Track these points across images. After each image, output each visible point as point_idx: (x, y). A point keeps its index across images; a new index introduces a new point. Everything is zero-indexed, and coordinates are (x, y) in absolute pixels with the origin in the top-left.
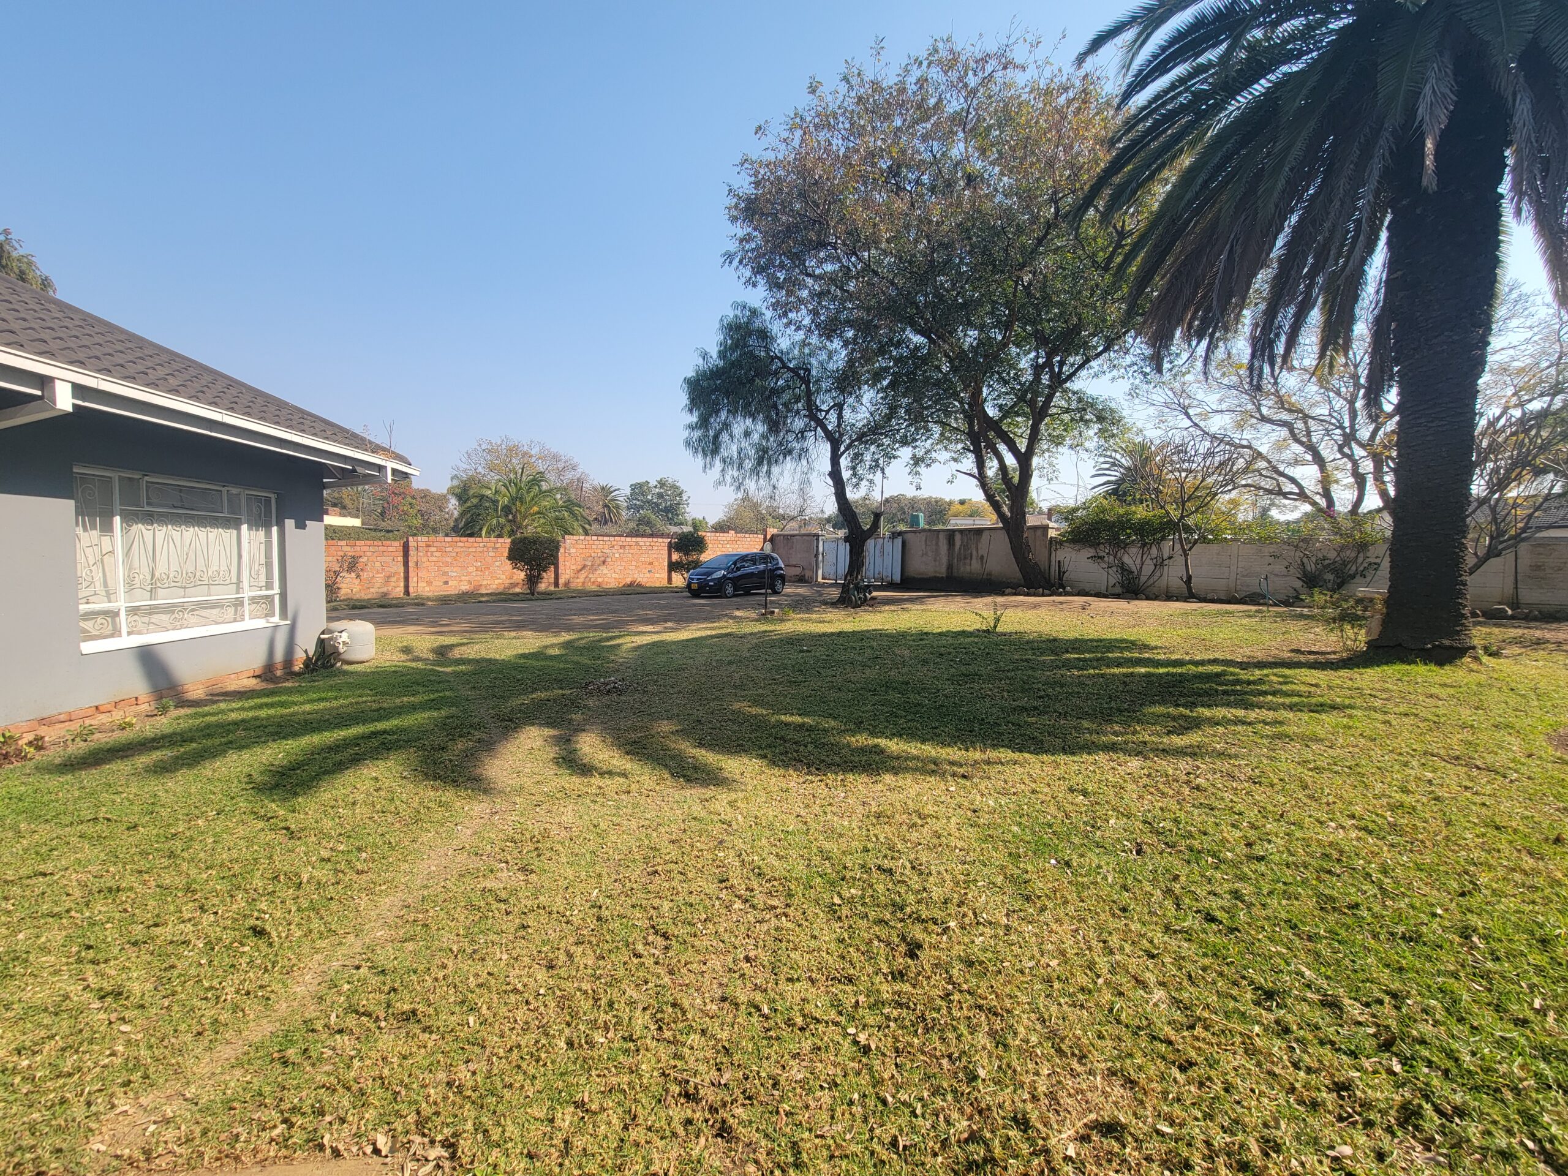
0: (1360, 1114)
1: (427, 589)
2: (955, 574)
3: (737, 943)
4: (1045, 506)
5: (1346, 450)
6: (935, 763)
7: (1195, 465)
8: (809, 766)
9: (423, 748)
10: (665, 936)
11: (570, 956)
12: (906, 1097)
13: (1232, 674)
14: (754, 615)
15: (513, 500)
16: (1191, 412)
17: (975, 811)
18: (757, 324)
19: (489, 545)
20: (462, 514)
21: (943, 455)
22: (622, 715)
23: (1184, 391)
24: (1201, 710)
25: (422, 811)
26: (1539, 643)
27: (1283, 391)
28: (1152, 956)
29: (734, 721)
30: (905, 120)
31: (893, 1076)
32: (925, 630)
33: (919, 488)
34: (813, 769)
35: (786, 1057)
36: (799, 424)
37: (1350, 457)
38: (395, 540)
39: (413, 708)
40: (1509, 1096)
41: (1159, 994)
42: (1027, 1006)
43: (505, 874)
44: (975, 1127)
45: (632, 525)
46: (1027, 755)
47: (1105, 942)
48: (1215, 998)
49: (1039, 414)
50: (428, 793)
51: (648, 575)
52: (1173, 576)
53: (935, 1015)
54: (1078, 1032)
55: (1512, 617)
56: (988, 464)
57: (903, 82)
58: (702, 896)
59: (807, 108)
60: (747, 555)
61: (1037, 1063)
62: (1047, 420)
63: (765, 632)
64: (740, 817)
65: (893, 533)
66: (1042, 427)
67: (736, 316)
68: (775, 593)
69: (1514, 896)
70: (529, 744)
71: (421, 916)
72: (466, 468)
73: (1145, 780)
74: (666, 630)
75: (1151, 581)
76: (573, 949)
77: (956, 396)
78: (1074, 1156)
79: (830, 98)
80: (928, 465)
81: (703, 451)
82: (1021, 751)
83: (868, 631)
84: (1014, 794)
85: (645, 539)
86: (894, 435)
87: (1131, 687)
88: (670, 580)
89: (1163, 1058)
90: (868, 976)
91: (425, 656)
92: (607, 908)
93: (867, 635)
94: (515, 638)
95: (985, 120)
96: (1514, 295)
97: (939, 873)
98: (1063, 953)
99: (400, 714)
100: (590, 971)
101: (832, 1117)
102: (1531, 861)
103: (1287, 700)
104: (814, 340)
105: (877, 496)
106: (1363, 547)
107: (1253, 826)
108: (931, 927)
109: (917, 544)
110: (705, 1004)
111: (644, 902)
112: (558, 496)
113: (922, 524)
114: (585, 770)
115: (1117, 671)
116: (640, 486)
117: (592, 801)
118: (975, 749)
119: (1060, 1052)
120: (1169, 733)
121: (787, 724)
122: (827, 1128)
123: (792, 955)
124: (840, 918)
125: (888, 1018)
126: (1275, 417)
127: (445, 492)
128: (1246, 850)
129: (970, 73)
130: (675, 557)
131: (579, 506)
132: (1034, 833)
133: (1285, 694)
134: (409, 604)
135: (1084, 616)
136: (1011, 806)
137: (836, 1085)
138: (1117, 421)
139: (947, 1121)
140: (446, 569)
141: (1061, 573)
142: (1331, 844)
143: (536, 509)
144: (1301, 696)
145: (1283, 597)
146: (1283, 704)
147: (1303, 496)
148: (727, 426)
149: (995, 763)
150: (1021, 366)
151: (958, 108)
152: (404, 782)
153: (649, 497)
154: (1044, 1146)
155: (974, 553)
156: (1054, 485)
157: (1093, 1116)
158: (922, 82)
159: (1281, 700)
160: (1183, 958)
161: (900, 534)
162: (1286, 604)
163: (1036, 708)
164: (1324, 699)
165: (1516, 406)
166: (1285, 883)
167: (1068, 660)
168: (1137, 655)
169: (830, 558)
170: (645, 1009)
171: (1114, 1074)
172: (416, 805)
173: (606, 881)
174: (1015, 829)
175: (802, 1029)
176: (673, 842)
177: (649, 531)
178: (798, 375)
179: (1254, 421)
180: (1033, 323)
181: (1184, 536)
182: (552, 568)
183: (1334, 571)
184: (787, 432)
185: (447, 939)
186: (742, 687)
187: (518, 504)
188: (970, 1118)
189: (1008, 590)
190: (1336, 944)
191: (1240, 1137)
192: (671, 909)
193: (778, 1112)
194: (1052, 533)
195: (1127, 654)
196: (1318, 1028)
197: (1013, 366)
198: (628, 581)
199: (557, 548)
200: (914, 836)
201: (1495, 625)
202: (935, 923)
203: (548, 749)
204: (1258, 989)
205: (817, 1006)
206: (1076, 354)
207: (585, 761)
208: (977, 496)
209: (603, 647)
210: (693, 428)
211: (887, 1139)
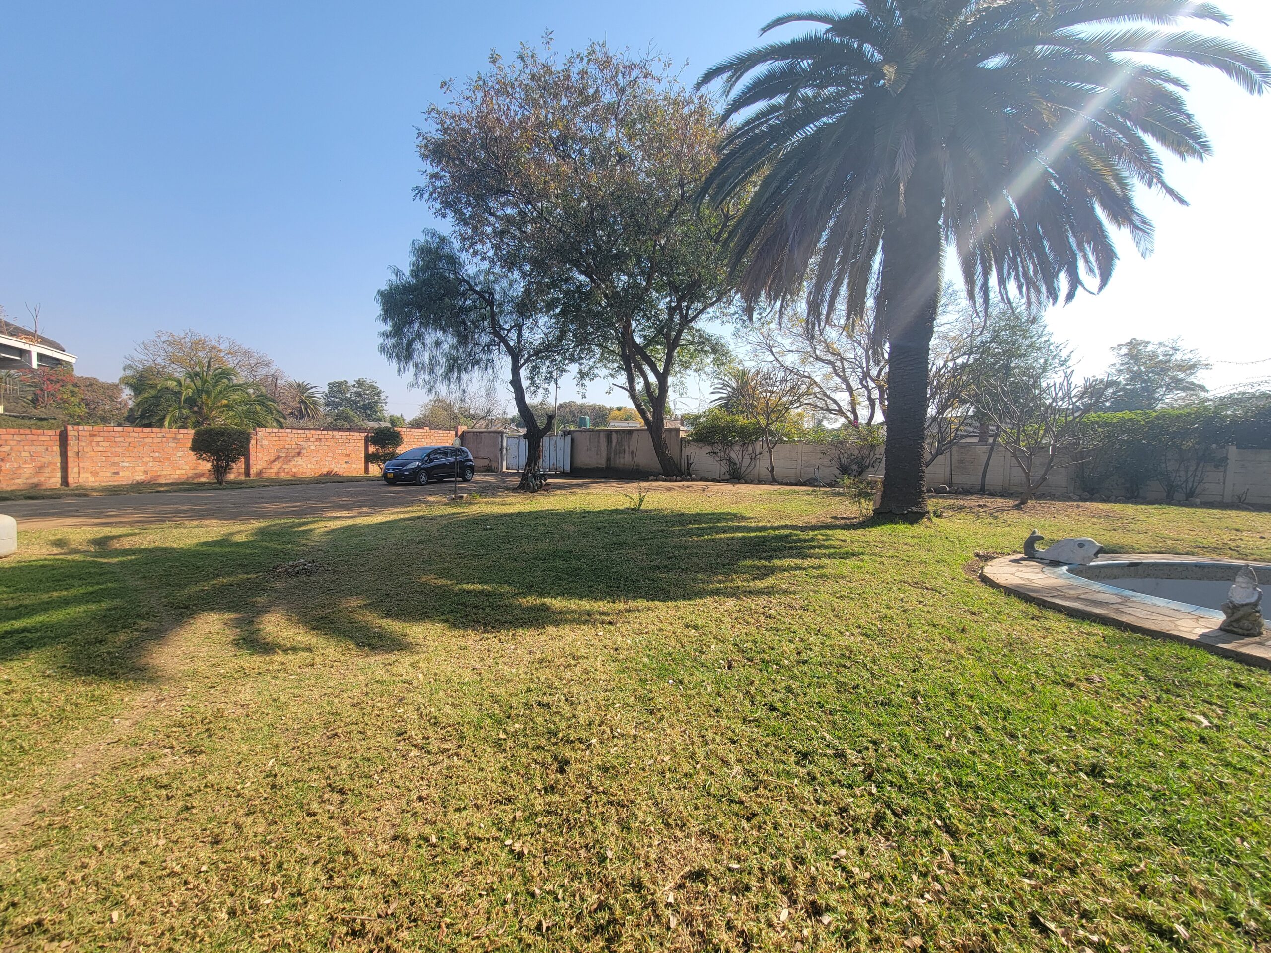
0: (852, 826)
1: (92, 479)
2: (612, 465)
3: (411, 786)
4: (679, 414)
5: (864, 382)
6: (588, 615)
7: (775, 388)
8: (485, 625)
9: (75, 643)
10: (341, 792)
11: (238, 827)
12: (551, 887)
13: (796, 535)
14: (445, 500)
15: (199, 392)
16: (774, 350)
17: (616, 649)
18: (446, 250)
19: (168, 435)
20: (138, 404)
21: (602, 372)
22: (310, 594)
23: (769, 335)
24: (775, 561)
25: (68, 708)
26: (962, 508)
27: (829, 340)
28: (734, 742)
29: (421, 593)
30: (570, 102)
31: (541, 873)
32: (588, 509)
33: (584, 397)
34: (489, 628)
35: (451, 876)
36: (485, 339)
37: (867, 387)
38: (50, 429)
39: (65, 602)
40: (930, 795)
41: (737, 768)
42: (646, 795)
43: (169, 759)
44: (602, 898)
45: (330, 420)
46: (657, 603)
47: (703, 736)
48: (772, 765)
49: (672, 344)
50: (78, 689)
51: (345, 465)
52: (762, 466)
53: (577, 816)
54: (681, 808)
55: (949, 493)
56: (637, 380)
57: (568, 70)
58: (380, 750)
59: (489, 75)
60: (439, 449)
61: (651, 838)
62: (678, 349)
63: (454, 514)
64: (420, 676)
65: (564, 432)
66: (675, 353)
67: (427, 241)
68: (465, 480)
69: (940, 668)
70: (207, 628)
71: (57, 819)
72: (142, 359)
73: (737, 614)
74: (361, 515)
75: (748, 470)
76: (242, 820)
77: (611, 325)
78: (673, 902)
79: (508, 70)
80: (592, 379)
81: (397, 356)
82: (653, 600)
83: (541, 511)
84: (647, 633)
85: (341, 433)
86: (565, 353)
87: (732, 547)
88: (367, 470)
89: (737, 815)
90: (526, 794)
91: (85, 548)
92: (283, 776)
93: (541, 514)
94: (197, 526)
95: (631, 114)
96: (950, 291)
97: (586, 701)
98: (673, 750)
99: (46, 610)
100: (259, 838)
101: (488, 919)
102: (949, 645)
103: (827, 552)
104: (497, 269)
105: (551, 401)
106: (872, 447)
107: (802, 640)
108: (578, 745)
109: (583, 441)
110: (377, 845)
111: (322, 764)
112: (251, 391)
113: (589, 426)
114: (268, 648)
115: (723, 536)
116: (339, 384)
117: (273, 677)
118: (620, 601)
119: (668, 825)
120: (754, 579)
121: (469, 592)
122: (483, 928)
123: (461, 788)
124: (505, 750)
125: (540, 826)
126: (824, 358)
127: (117, 381)
128: (797, 657)
129: (620, 75)
130: (372, 449)
131: (274, 401)
132: (659, 662)
133: (827, 547)
134: (68, 495)
135: (704, 496)
136: (643, 643)
137: (493, 890)
138: (726, 354)
139: (582, 899)
140: (116, 460)
141: (689, 464)
142: (846, 647)
143: (225, 402)
144: (835, 548)
145: (828, 481)
146: (824, 554)
147: (840, 412)
148: (419, 336)
149: (635, 611)
150: (660, 307)
151: (611, 101)
152: (47, 680)
153: (348, 395)
154: (652, 900)
155: (626, 448)
156: (684, 399)
157: (687, 869)
158: (583, 73)
159: (824, 552)
160: (754, 740)
161: (570, 432)
162: (830, 485)
163: (666, 567)
164: (849, 550)
165: (951, 360)
166: (818, 677)
167: (691, 529)
168: (737, 524)
169: (513, 452)
170: (316, 863)
171: (704, 833)
172: (61, 703)
173: (283, 749)
174: (646, 660)
175: (466, 850)
176: (355, 705)
177: (346, 425)
178: (484, 298)
179: (812, 359)
180: (667, 275)
181: (769, 438)
182: (242, 459)
183: (857, 463)
184: (475, 345)
185: (93, 836)
186: (430, 562)
187: (204, 396)
188: (600, 892)
189: (651, 478)
190: (845, 715)
191: (781, 860)
192: (349, 766)
193: (439, 927)
194: (682, 435)
195: (730, 524)
196: (831, 773)
197: (655, 307)
198: (325, 470)
199: (248, 439)
200: (568, 674)
201: (941, 498)
202: (581, 742)
203: (228, 631)
204: (798, 753)
205: (480, 827)
206: (698, 301)
207: (268, 640)
208: (630, 405)
209: (295, 532)
210: (386, 335)
211: (533, 925)
